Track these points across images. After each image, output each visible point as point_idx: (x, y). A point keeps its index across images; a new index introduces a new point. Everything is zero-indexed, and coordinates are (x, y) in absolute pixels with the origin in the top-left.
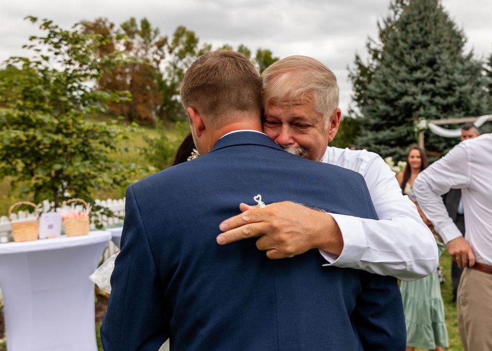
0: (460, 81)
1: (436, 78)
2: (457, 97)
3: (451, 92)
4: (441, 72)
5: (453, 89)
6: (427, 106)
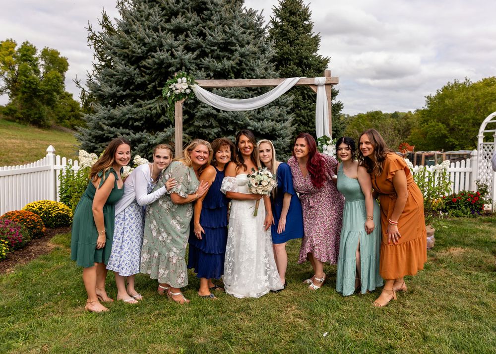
1: (206, 30)
2: (237, 61)
3: (227, 54)
4: (213, 22)
5: (230, 49)
6: (192, 70)
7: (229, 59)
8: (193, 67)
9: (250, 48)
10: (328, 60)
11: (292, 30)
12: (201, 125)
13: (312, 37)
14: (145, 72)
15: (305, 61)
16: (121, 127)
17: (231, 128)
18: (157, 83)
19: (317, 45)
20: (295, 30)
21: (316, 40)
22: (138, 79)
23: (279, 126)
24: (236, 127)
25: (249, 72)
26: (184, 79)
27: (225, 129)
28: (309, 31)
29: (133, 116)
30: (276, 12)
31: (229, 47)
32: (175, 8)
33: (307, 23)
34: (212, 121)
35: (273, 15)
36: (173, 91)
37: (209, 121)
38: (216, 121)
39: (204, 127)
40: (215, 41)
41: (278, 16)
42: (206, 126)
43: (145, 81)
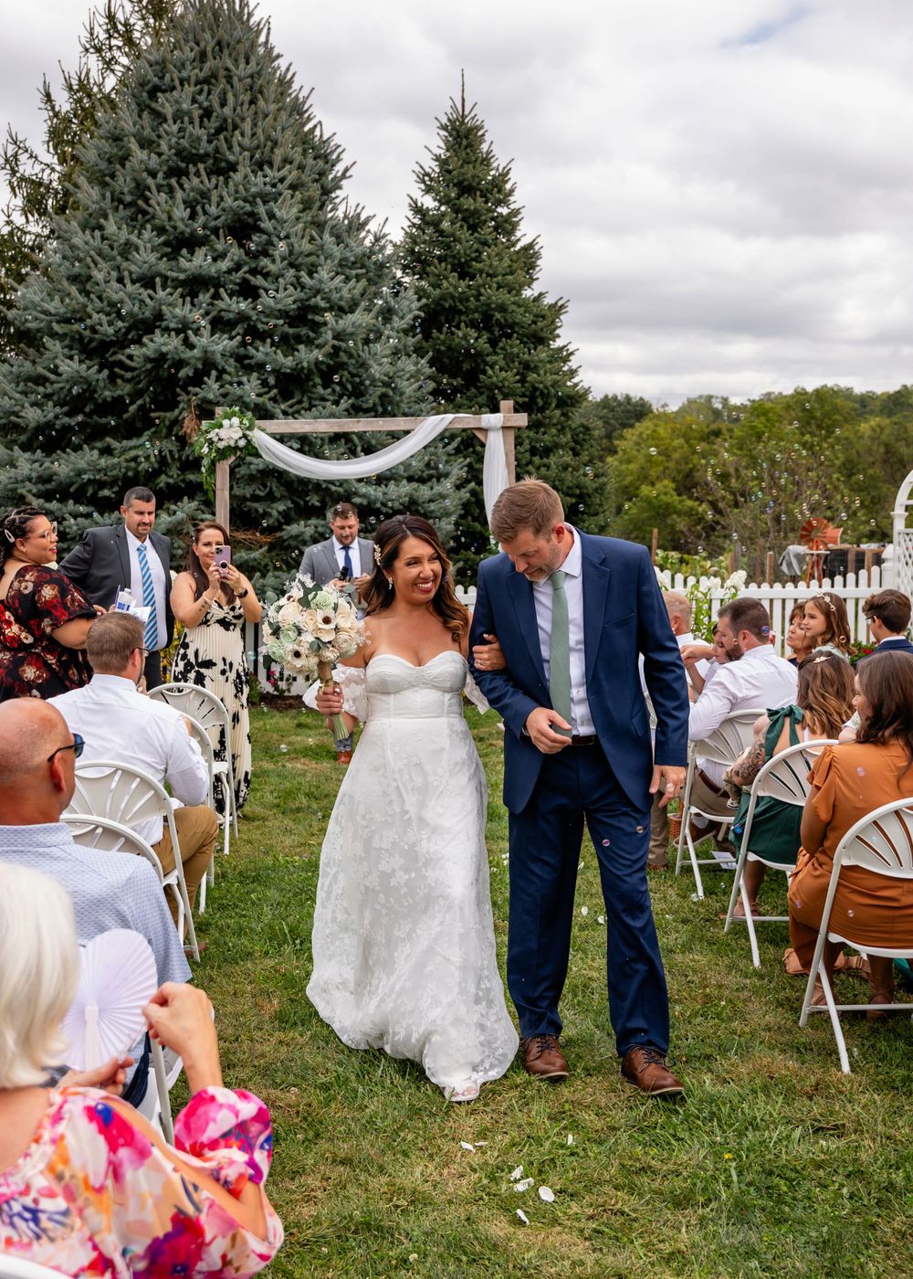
0: (335, 296)
1: (258, 281)
2: (328, 349)
3: (304, 331)
4: (274, 261)
5: (313, 321)
6: (229, 374)
7: (309, 342)
8: (231, 365)
9: (359, 318)
10: (562, 306)
11: (464, 234)
12: (248, 496)
13: (518, 247)
14: (122, 377)
15: (498, 316)
16: (71, 502)
17: (314, 500)
18: (148, 400)
19: (533, 266)
20: (472, 235)
21: (529, 258)
22: (107, 393)
23: (424, 492)
24: (327, 499)
25: (355, 371)
26: (235, 420)
27: (302, 503)
28: (511, 232)
29: (98, 477)
30: (424, 182)
31: (310, 317)
32: (188, 230)
33: (504, 211)
34: (273, 484)
35: (416, 191)
36: (213, 442)
37: (265, 486)
38: (282, 485)
39: (255, 498)
40: (279, 306)
41: (428, 190)
42: (258, 496)
43: (121, 398)
